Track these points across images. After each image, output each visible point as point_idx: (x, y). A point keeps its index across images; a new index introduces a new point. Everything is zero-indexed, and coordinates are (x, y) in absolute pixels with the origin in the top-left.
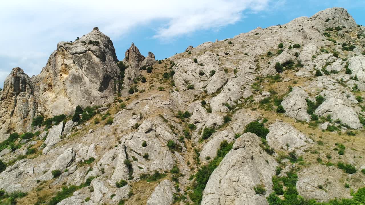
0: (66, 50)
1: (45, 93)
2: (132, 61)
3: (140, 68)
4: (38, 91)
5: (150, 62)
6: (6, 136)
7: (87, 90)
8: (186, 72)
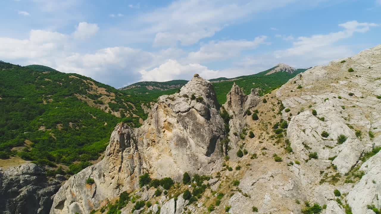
0: (169, 107)
1: (149, 148)
2: (235, 106)
3: (244, 113)
4: (142, 146)
5: (254, 102)
6: (116, 191)
7: (194, 155)
8: (304, 131)
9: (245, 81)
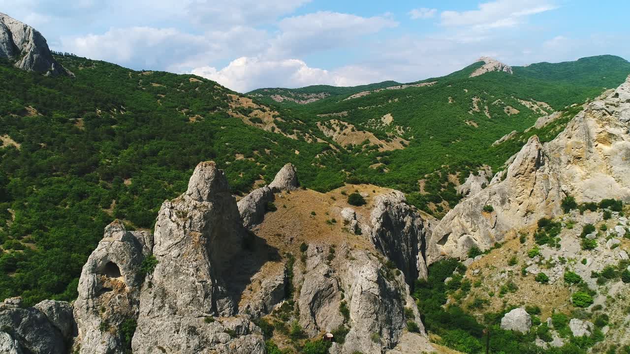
0: (610, 115)
1: (569, 166)
4: (559, 164)
9: (450, 86)
